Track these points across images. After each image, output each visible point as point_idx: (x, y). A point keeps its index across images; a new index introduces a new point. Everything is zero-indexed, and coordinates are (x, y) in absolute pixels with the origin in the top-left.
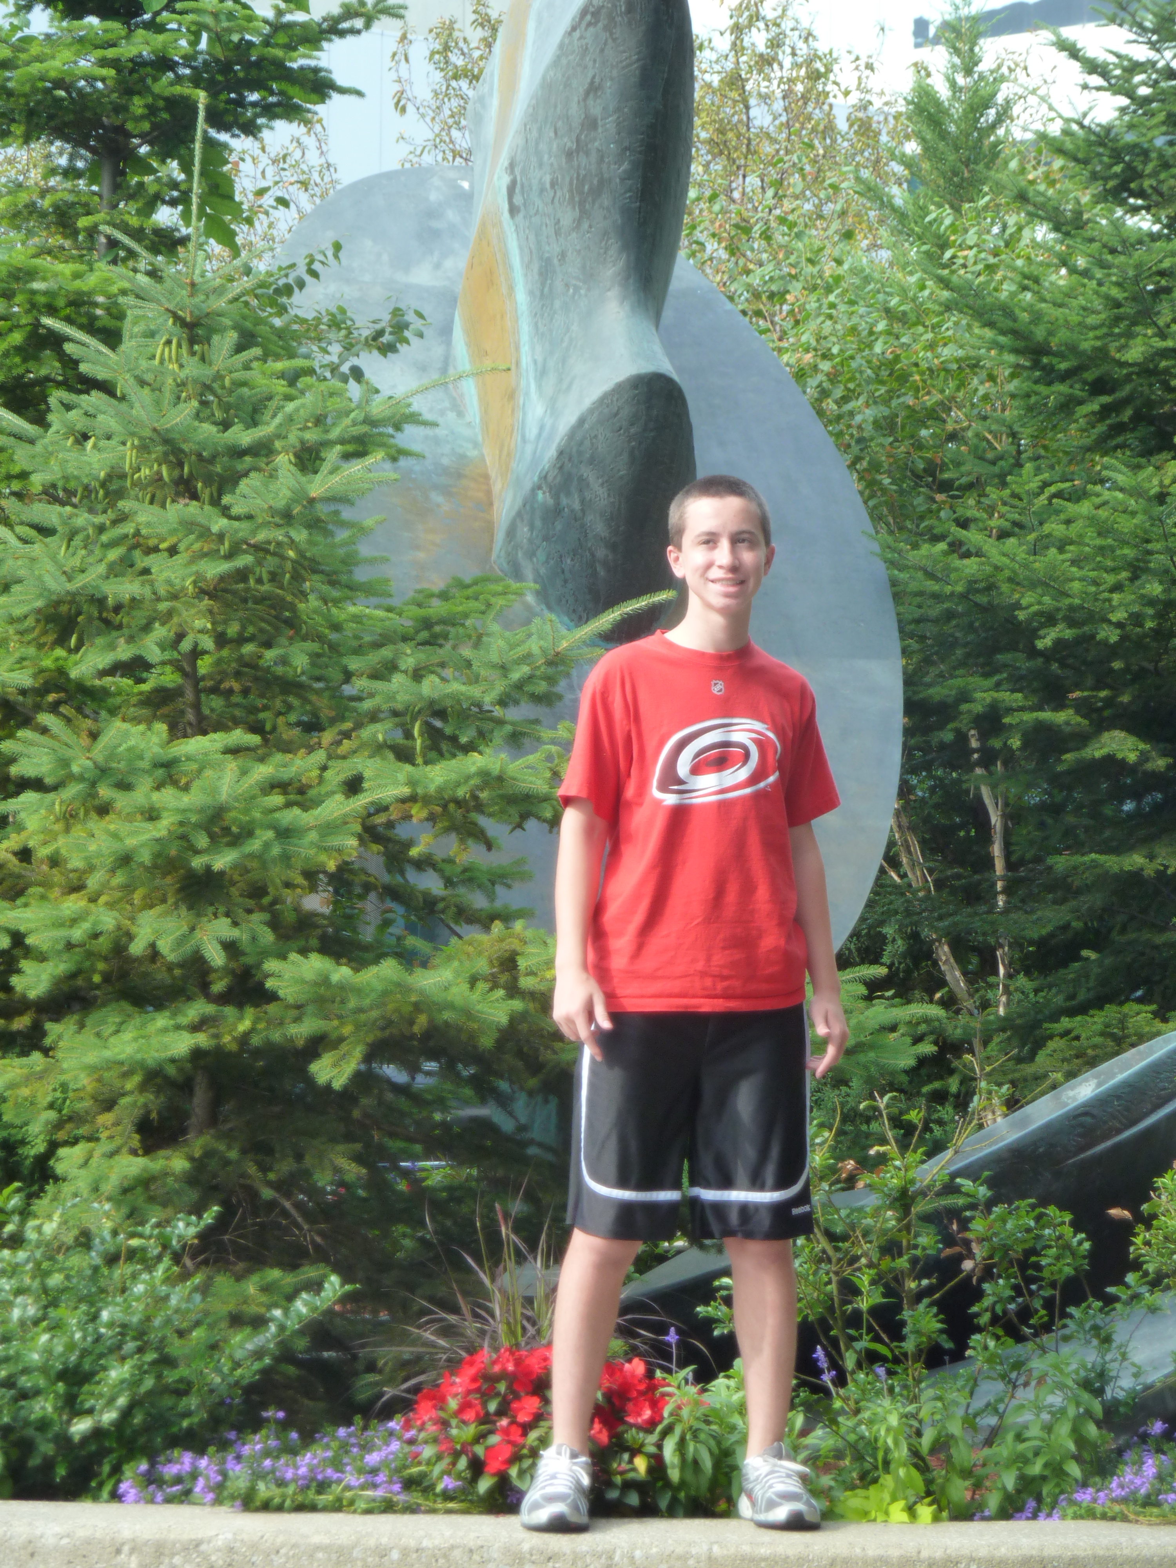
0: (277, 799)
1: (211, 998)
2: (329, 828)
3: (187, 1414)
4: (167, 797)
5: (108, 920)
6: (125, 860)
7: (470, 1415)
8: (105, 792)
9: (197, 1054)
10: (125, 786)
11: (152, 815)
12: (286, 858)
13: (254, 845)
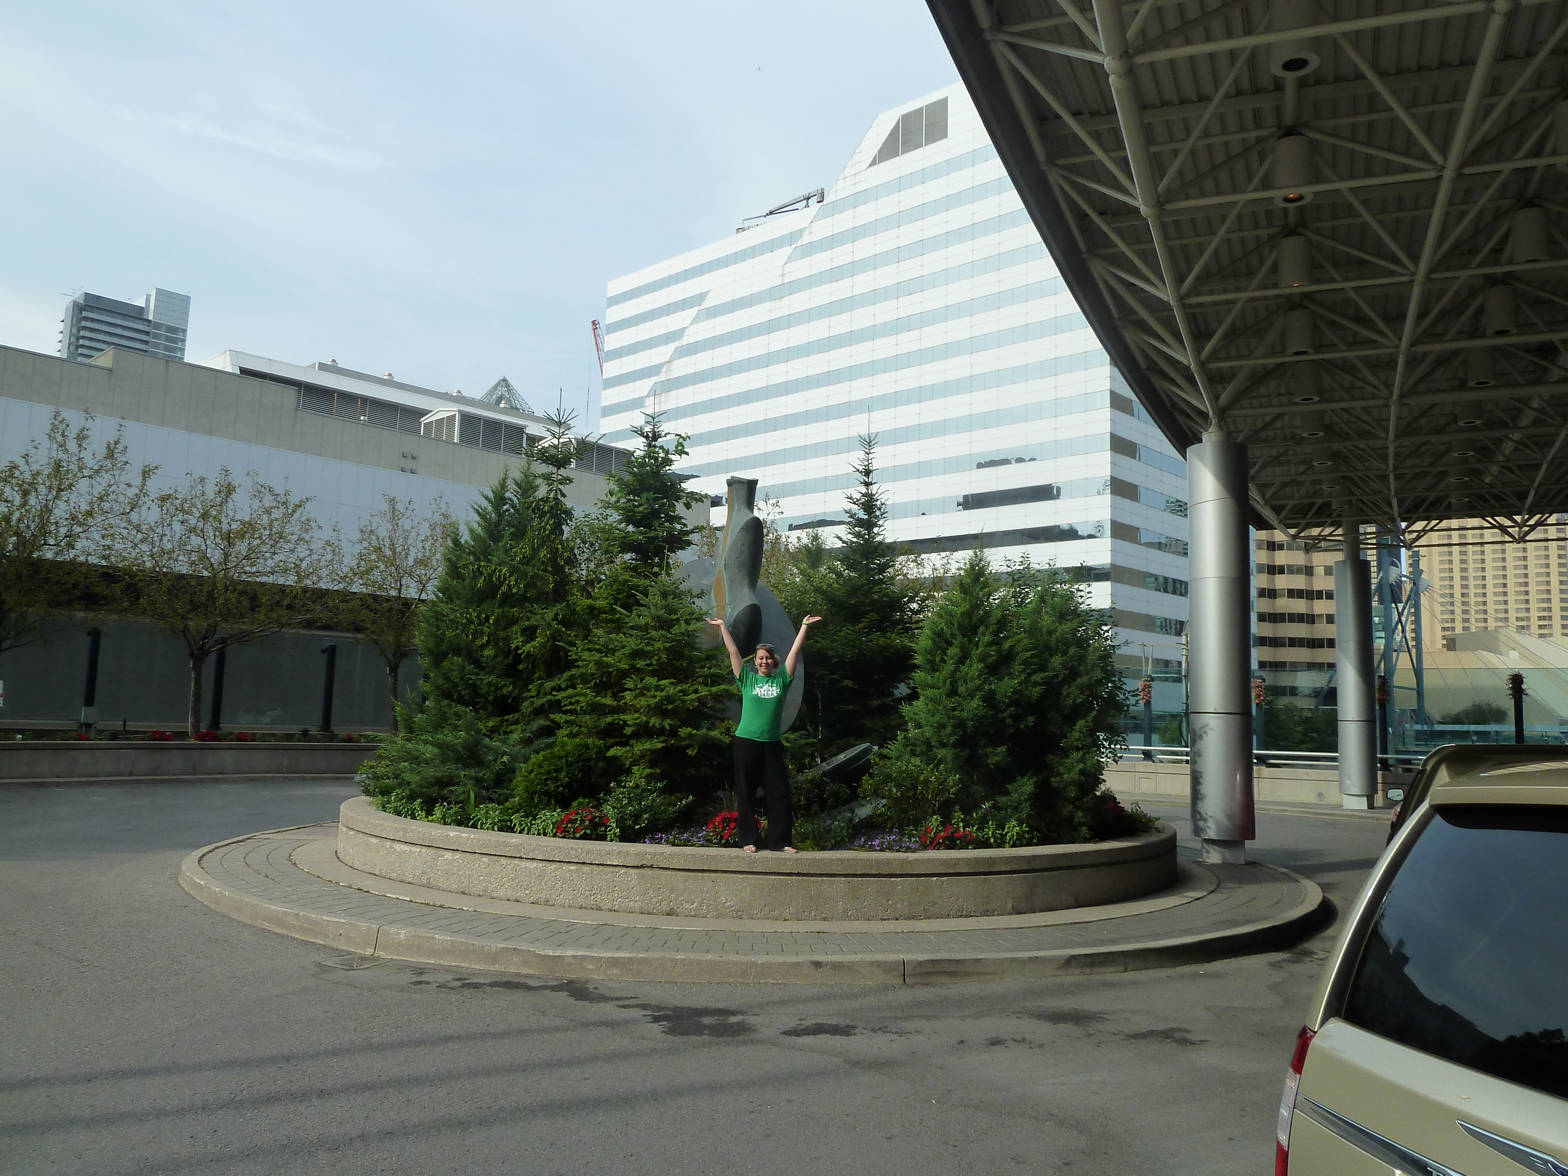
0: (681, 694)
1: (666, 736)
2: (692, 700)
3: (660, 825)
4: (658, 693)
5: (644, 719)
6: (649, 706)
7: (720, 826)
8: (645, 692)
9: (663, 747)
10: (649, 691)
11: (654, 697)
12: (682, 706)
13: (677, 704)
